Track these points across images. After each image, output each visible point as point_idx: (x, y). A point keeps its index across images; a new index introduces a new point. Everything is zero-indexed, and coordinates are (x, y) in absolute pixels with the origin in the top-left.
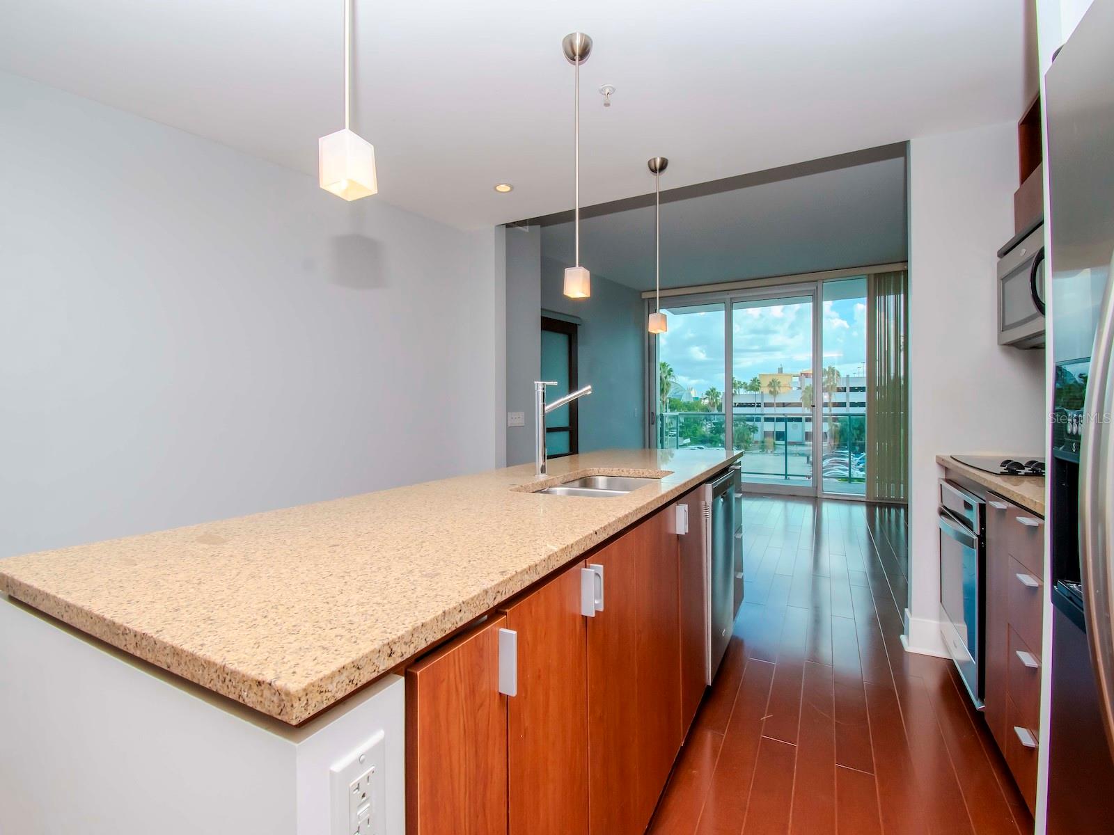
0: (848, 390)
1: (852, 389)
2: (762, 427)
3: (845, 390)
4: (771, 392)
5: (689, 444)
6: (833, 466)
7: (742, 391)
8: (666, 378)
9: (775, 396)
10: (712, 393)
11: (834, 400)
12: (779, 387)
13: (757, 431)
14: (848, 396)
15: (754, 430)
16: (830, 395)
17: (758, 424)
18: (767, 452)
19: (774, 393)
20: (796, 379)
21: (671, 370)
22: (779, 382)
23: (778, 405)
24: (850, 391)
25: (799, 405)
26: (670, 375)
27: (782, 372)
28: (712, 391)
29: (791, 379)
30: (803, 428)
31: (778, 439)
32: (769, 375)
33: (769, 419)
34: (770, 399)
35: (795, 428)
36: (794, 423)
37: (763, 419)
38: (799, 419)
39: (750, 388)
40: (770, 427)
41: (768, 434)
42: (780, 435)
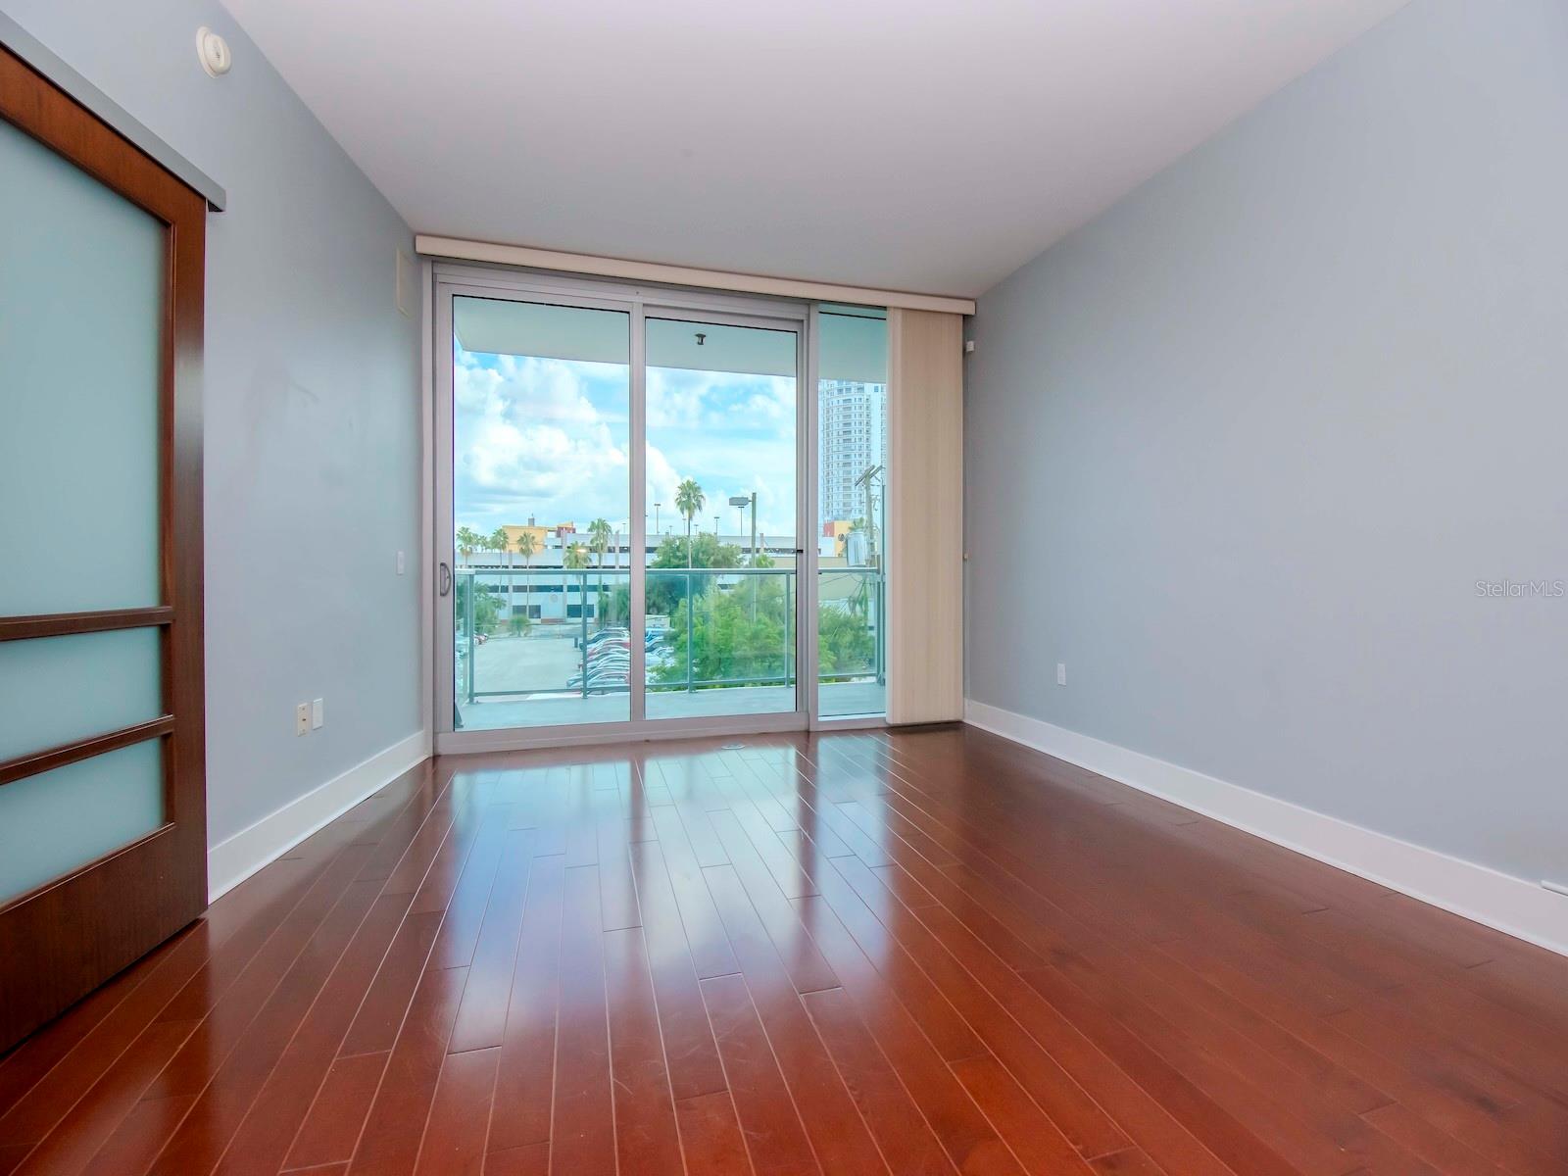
0: (618, 550)
1: (622, 550)
2: (510, 600)
3: (614, 549)
4: (522, 550)
7: (481, 548)
9: (528, 556)
11: (603, 563)
12: (532, 544)
13: (504, 605)
14: (617, 559)
15: (499, 604)
16: (600, 557)
17: (504, 596)
18: (519, 636)
19: (526, 552)
20: (553, 535)
22: (533, 538)
23: (534, 569)
24: (620, 552)
27: (534, 524)
29: (546, 535)
30: (565, 600)
31: (531, 616)
32: (518, 528)
33: (519, 589)
34: (521, 561)
35: (555, 600)
36: (552, 593)
37: (511, 589)
38: (559, 589)
39: (495, 544)
40: (519, 599)
41: (519, 610)
42: (536, 611)
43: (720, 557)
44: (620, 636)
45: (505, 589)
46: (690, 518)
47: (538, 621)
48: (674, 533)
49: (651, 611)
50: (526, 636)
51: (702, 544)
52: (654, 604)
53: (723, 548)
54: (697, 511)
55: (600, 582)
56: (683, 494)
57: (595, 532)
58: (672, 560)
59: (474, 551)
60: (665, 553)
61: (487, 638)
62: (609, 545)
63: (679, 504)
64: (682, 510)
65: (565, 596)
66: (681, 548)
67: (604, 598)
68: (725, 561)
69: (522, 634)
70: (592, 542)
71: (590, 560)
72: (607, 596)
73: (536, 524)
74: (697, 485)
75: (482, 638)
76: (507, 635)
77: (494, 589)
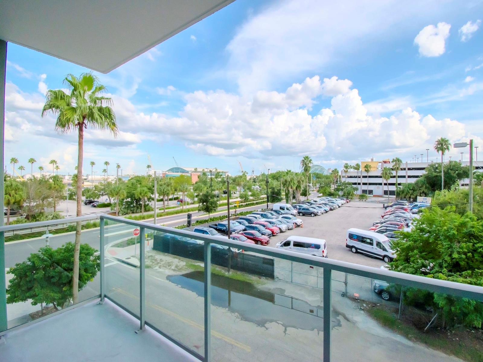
0: (407, 169)
1: (409, 169)
2: (361, 188)
3: (405, 169)
4: (366, 170)
5: (322, 196)
6: (397, 210)
7: (352, 170)
8: (308, 164)
9: (368, 172)
10: (335, 171)
11: (398, 174)
12: (370, 168)
13: (358, 190)
14: (407, 173)
15: (357, 189)
16: (397, 172)
17: (359, 186)
18: (363, 201)
19: (367, 171)
20: (380, 164)
21: (311, 160)
22: (370, 166)
23: (370, 177)
24: (408, 170)
25: (381, 177)
26: (310, 162)
27: (373, 160)
28: (335, 170)
29: (378, 164)
30: (383, 189)
31: (369, 194)
32: (365, 162)
33: (365, 184)
34: (366, 174)
35: (378, 188)
36: (378, 186)
37: (361, 184)
38: (381, 184)
39: (355, 168)
40: (365, 188)
41: (364, 191)
42: (371, 192)
43: (461, 172)
44: (403, 205)
45: (359, 184)
46: (443, 154)
47: (372, 196)
48: (435, 162)
49: (422, 195)
50: (365, 201)
51: (450, 166)
52: (423, 192)
53: (463, 167)
54: (446, 151)
55: (397, 182)
56: (438, 144)
57: (395, 163)
58: (433, 173)
59: (348, 171)
60: (430, 170)
61: (350, 201)
62: (401, 167)
63: (436, 148)
64: (438, 151)
65: (383, 188)
66: (439, 168)
67: (398, 189)
68: (464, 174)
69: (364, 200)
70: (393, 167)
71: (392, 174)
72: (400, 188)
73: (374, 161)
74: (446, 139)
75: (348, 201)
76: (358, 200)
77: (355, 184)
